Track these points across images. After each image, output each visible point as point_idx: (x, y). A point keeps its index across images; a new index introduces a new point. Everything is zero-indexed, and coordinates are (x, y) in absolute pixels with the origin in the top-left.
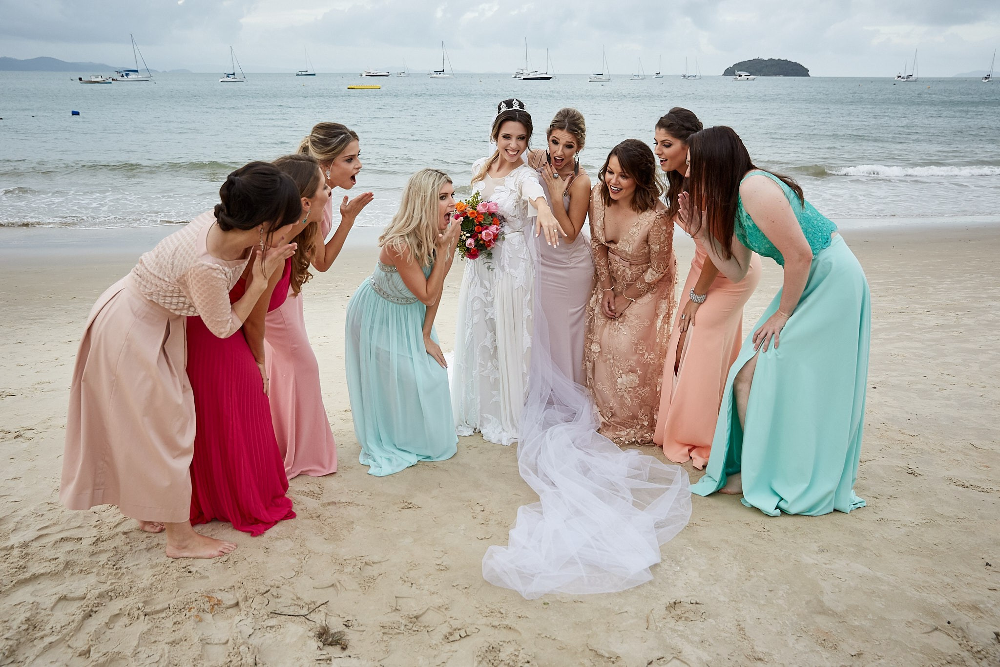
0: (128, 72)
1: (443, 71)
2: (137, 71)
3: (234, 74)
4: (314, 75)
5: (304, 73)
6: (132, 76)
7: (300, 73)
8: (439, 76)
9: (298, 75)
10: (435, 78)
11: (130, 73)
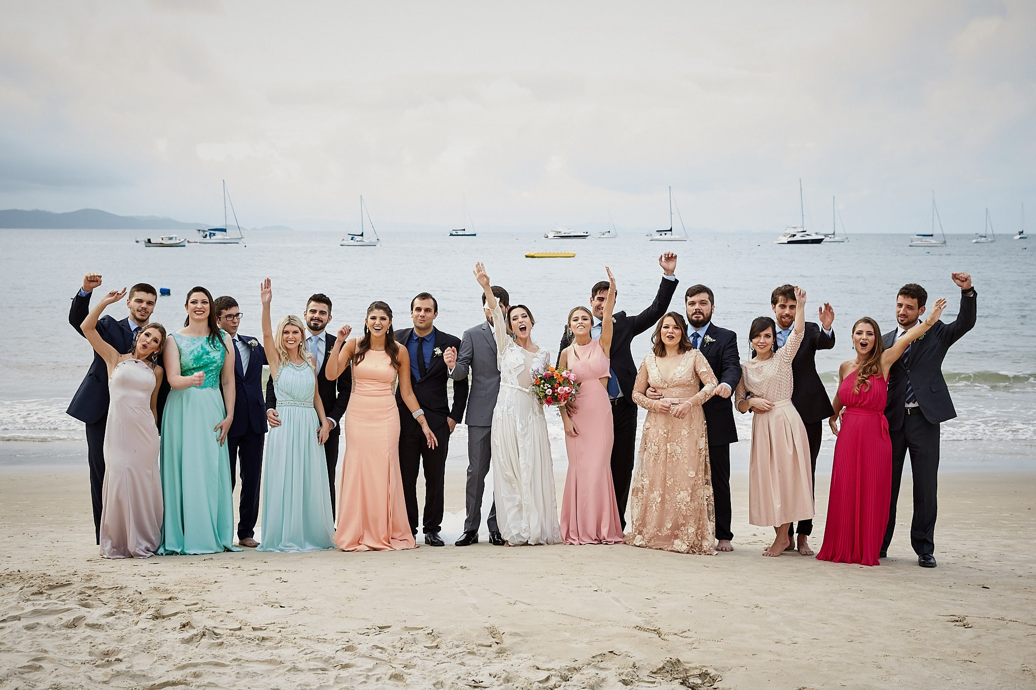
0: (214, 231)
1: (671, 230)
2: (225, 230)
3: (362, 235)
4: (475, 235)
5: (460, 233)
6: (219, 236)
7: (454, 233)
8: (664, 237)
9: (451, 235)
10: (657, 240)
11: (216, 232)
